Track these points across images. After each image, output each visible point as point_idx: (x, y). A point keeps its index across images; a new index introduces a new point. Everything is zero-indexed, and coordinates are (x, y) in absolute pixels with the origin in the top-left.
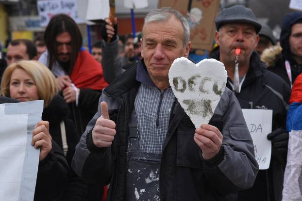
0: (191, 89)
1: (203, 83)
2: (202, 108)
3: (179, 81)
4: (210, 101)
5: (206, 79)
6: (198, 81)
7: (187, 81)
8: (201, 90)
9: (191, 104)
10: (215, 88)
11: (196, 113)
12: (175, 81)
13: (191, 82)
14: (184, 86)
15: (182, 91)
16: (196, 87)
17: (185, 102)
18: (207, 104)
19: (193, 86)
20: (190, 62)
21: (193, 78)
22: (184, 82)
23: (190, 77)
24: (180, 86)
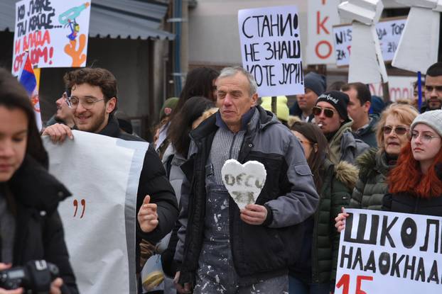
0: (239, 184)
1: (247, 179)
2: (247, 198)
3: (229, 177)
4: (253, 193)
5: (250, 176)
6: (244, 178)
7: (235, 177)
8: (247, 184)
9: (239, 195)
10: (257, 183)
11: (242, 201)
12: (227, 177)
13: (239, 178)
14: (233, 181)
15: (232, 185)
16: (242, 182)
17: (234, 193)
18: (251, 195)
19: (240, 182)
20: (238, 163)
21: (240, 175)
22: (233, 178)
23: (237, 174)
24: (230, 181)
